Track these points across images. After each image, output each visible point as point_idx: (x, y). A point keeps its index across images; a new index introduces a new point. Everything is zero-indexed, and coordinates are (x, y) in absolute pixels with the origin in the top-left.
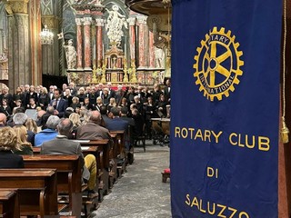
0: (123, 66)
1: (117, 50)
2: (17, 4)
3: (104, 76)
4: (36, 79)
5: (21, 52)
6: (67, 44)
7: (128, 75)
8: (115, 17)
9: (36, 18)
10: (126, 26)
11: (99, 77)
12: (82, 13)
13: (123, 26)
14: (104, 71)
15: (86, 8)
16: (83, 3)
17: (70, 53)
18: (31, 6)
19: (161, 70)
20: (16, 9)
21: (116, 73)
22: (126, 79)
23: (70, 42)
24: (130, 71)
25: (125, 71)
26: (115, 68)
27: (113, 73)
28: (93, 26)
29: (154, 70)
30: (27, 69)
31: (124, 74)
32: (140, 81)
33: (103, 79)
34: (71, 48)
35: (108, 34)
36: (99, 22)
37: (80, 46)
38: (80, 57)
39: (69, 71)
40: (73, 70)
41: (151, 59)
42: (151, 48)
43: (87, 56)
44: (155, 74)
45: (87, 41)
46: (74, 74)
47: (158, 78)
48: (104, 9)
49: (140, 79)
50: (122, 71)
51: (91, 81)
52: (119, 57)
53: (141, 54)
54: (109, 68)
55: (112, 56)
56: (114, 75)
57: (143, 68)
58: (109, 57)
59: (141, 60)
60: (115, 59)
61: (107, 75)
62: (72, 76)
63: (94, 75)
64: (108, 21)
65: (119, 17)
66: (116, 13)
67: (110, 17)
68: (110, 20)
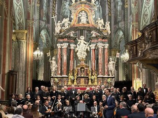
0: (87, 74)
1: (84, 64)
2: (20, 34)
3: (75, 80)
5: (21, 64)
6: (52, 60)
7: (91, 80)
8: (82, 44)
9: (31, 43)
10: (89, 49)
11: (73, 81)
12: (61, 40)
13: (87, 49)
14: (76, 77)
15: (65, 37)
16: (64, 34)
17: (54, 65)
18: (28, 36)
19: (113, 78)
20: (19, 37)
21: (83, 79)
22: (90, 83)
23: (54, 58)
24: (93, 77)
25: (90, 78)
26: (82, 76)
27: (81, 79)
28: (69, 50)
29: (108, 78)
30: (24, 75)
31: (88, 80)
33: (75, 83)
34: (54, 62)
35: (77, 54)
36: (72, 46)
37: (60, 61)
38: (59, 68)
39: (53, 77)
40: (55, 76)
41: (106, 70)
42: (106, 63)
43: (65, 68)
44: (109, 80)
45: (65, 58)
46: (56, 79)
47: (111, 83)
48: (75, 38)
49: (99, 83)
50: (88, 77)
51: (67, 84)
52: (85, 68)
53: (100, 67)
54: (79, 76)
55: (81, 68)
56: (82, 80)
57: (101, 76)
58: (79, 68)
59: (100, 71)
60: (83, 70)
61: (78, 80)
62: (54, 80)
63: (69, 80)
64: (78, 46)
65: (84, 43)
66: (83, 41)
67: (78, 43)
68: (79, 45)
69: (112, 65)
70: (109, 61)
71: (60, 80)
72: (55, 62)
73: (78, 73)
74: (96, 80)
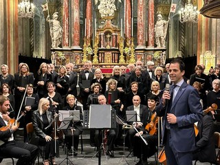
0: (117, 45)
1: (111, 25)
3: (96, 56)
4: (12, 59)
6: (51, 18)
7: (125, 55)
11: (91, 58)
14: (96, 50)
17: (55, 28)
19: (163, 50)
21: (110, 53)
22: (122, 60)
23: (55, 15)
24: (127, 50)
25: (122, 51)
26: (108, 47)
27: (106, 53)
29: (155, 50)
31: (119, 54)
33: (95, 60)
34: (56, 22)
35: (99, 7)
37: (66, 21)
38: (66, 34)
39: (54, 50)
40: (59, 48)
41: (151, 37)
42: (151, 23)
43: (76, 32)
44: (156, 55)
45: (76, 14)
46: (60, 54)
47: (159, 59)
50: (118, 50)
51: (81, 62)
52: (114, 34)
53: (141, 31)
54: (102, 47)
55: (106, 33)
56: (108, 55)
57: (142, 47)
58: (102, 34)
59: (140, 38)
60: (108, 36)
61: (100, 55)
62: (57, 56)
63: (85, 55)
69: (161, 27)
70: (156, 19)
71: (68, 56)
73: (100, 43)
74: (132, 55)
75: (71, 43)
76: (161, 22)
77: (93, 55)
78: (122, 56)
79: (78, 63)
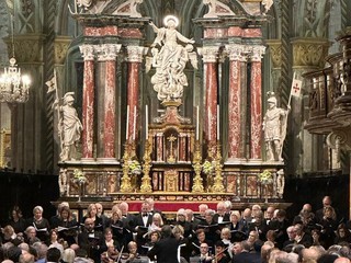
0: (189, 156)
1: (177, 118)
3: (146, 177)
6: (62, 103)
11: (137, 181)
12: (96, 32)
14: (147, 167)
15: (111, 23)
17: (68, 122)
19: (278, 168)
21: (175, 172)
22: (198, 186)
23: (68, 98)
24: (208, 167)
25: (197, 168)
26: (171, 160)
27: (167, 172)
28: (122, 67)
29: (262, 168)
31: (192, 174)
32: (230, 191)
33: (146, 186)
35: (154, 79)
36: (135, 52)
37: (89, 108)
38: (89, 133)
39: (65, 166)
40: (74, 161)
41: (255, 140)
42: (255, 116)
43: (107, 132)
44: (265, 176)
45: (109, 96)
46: (78, 173)
47: (272, 185)
48: (146, 23)
49: (231, 186)
50: (190, 166)
51: (118, 189)
52: (182, 135)
53: (235, 128)
54: (160, 161)
55: (168, 134)
56: (171, 176)
57: (237, 162)
58: (160, 135)
59: (234, 143)
60: (172, 139)
61: (155, 175)
62: (72, 176)
63: (125, 176)
64: (155, 51)
65: (179, 42)
66: (172, 34)
67: (157, 41)
68: (158, 47)
69: (275, 122)
70: (264, 107)
71: (91, 177)
72: (73, 111)
73: (155, 151)
74: (218, 177)
75: (98, 151)
76: (275, 112)
77: (142, 174)
78: (198, 178)
79: (112, 192)
